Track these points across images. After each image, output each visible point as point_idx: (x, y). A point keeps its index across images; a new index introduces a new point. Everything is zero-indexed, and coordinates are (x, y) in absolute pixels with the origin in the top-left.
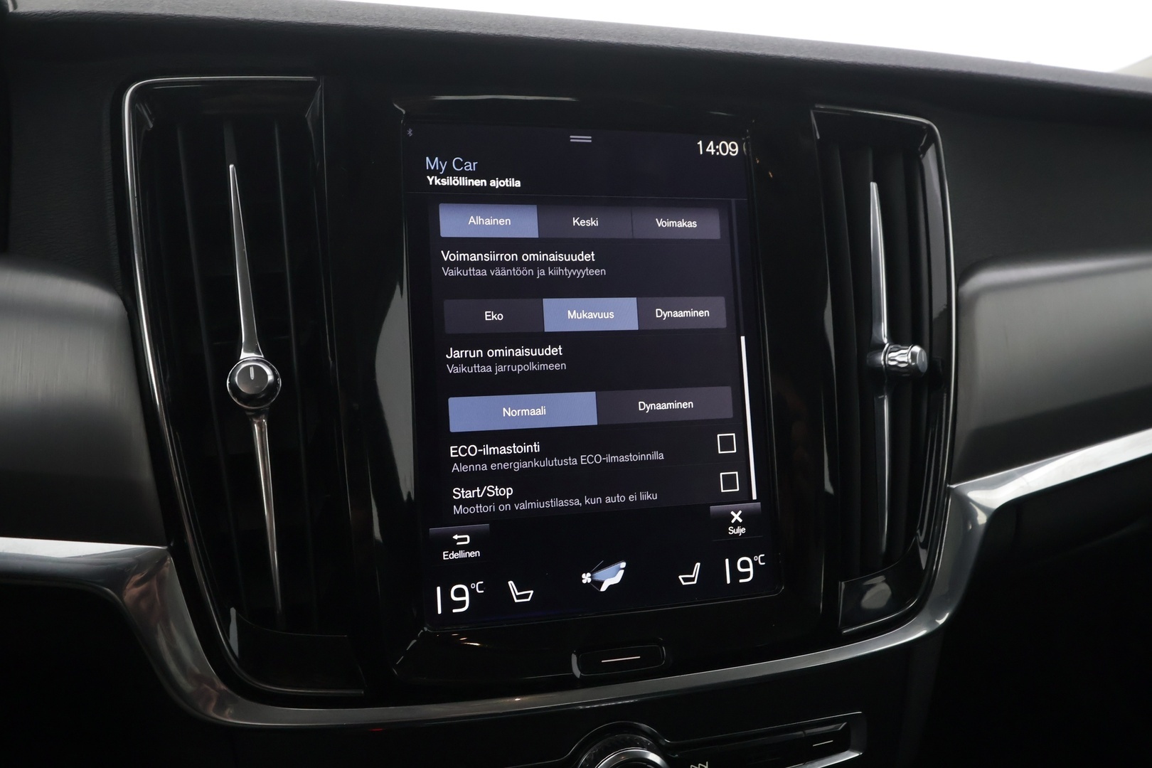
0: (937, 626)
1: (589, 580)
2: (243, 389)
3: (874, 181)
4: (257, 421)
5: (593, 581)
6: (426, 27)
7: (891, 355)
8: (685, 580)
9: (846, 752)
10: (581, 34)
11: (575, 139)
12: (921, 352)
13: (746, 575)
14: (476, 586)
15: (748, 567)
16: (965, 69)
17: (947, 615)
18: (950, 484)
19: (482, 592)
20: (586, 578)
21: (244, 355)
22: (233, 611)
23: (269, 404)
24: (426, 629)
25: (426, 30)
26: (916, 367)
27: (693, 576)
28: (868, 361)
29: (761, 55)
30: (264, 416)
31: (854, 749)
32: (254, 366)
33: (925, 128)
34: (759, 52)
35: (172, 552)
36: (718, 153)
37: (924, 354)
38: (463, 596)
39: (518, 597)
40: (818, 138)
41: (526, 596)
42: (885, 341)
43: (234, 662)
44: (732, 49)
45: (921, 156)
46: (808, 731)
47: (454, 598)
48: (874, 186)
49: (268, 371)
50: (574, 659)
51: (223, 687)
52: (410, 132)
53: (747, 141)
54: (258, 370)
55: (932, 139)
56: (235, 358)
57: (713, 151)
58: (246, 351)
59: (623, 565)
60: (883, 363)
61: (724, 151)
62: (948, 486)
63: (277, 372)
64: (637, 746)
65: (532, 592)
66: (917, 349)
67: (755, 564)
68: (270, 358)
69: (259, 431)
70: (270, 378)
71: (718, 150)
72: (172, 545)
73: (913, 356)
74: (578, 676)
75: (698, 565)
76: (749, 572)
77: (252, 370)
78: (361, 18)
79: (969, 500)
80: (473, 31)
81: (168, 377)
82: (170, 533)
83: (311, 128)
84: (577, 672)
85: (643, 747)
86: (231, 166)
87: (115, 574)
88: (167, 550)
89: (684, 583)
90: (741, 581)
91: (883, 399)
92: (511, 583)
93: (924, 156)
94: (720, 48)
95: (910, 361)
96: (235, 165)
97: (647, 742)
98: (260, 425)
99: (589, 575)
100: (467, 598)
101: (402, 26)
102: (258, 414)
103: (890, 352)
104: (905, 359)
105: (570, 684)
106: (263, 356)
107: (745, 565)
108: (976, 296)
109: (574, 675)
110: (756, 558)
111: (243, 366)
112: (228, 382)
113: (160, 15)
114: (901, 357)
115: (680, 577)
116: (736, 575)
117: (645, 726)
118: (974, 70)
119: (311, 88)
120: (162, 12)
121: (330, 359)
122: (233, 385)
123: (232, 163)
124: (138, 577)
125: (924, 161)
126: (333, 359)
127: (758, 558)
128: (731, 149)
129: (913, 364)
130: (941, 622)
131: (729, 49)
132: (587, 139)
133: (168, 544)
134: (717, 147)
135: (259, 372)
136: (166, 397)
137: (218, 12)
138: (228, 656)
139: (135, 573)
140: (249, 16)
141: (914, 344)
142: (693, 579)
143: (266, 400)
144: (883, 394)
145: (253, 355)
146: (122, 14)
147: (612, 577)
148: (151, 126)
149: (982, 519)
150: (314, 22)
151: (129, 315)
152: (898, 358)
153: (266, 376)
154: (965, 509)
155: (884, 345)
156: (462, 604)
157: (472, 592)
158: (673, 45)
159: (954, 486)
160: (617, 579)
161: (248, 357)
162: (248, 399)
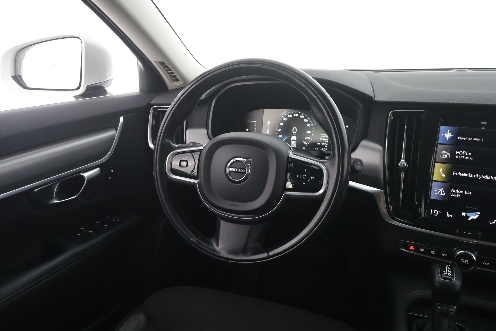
2: (401, 166)
5: (466, 216)
8: (491, 223)
11: (482, 123)
14: (440, 211)
19: (441, 213)
21: (402, 160)
22: (392, 203)
30: (404, 172)
35: (384, 191)
38: (436, 213)
39: (448, 216)
41: (451, 216)
43: (391, 212)
47: (435, 213)
49: (405, 164)
50: (458, 230)
51: (389, 216)
52: (443, 121)
54: (403, 163)
56: (400, 161)
63: (407, 164)
64: (469, 252)
65: (452, 216)
70: (405, 165)
74: (458, 234)
81: (388, 163)
82: (384, 189)
86: (406, 126)
92: (447, 213)
97: (475, 254)
98: (403, 174)
100: (437, 213)
102: (402, 171)
112: (399, 165)
115: (490, 222)
132: (485, 123)
138: (390, 210)
142: (493, 223)
143: (404, 169)
145: (404, 161)
148: (393, 119)
151: (384, 150)
156: (436, 214)
157: (439, 212)
160: (475, 218)
161: (403, 161)
162: (401, 168)
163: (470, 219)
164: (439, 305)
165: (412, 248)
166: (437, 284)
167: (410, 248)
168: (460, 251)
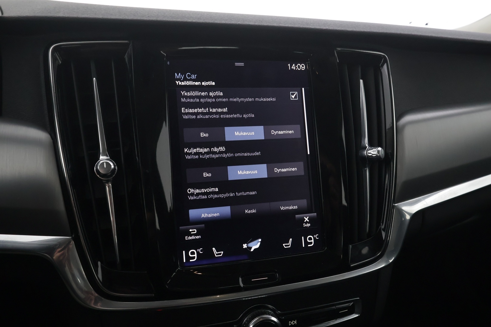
0: (389, 263)
1: (246, 247)
2: (101, 171)
3: (361, 79)
4: (108, 185)
5: (248, 247)
6: (174, 20)
7: (369, 151)
8: (286, 246)
9: (353, 315)
10: (239, 21)
11: (237, 64)
12: (381, 150)
14: (199, 250)
15: (311, 240)
16: (399, 32)
17: (393, 258)
18: (394, 204)
19: (202, 252)
20: (245, 246)
21: (101, 157)
22: (99, 263)
23: (112, 178)
24: (179, 268)
25: (174, 21)
26: (380, 155)
27: (289, 244)
28: (360, 154)
29: (314, 28)
30: (110, 183)
31: (356, 313)
32: (106, 162)
33: (382, 56)
34: (313, 27)
35: (73, 239)
36: (296, 69)
37: (383, 150)
38: (194, 254)
39: (217, 254)
40: (338, 62)
41: (220, 254)
42: (367, 145)
43: (100, 284)
44: (301, 26)
45: (381, 68)
46: (337, 307)
47: (191, 256)
48: (361, 81)
49: (112, 164)
50: (240, 279)
51: (96, 295)
52: (168, 63)
53: (308, 64)
54: (107, 163)
55: (385, 61)
56: (98, 159)
57: (294, 68)
58: (102, 156)
59: (260, 240)
60: (366, 154)
61: (299, 68)
62: (393, 204)
63: (115, 163)
64: (267, 314)
65: (222, 252)
66: (380, 149)
67: (314, 238)
68: (112, 158)
69: (108, 188)
70: (113, 167)
71: (296, 68)
72: (73, 236)
73: (378, 151)
74: (242, 287)
75: (291, 239)
76: (312, 242)
77: (105, 164)
78: (147, 16)
79: (403, 210)
80: (194, 21)
81: (70, 166)
82: (72, 231)
83: (127, 62)
84: (242, 285)
85: (269, 315)
86: (94, 79)
87: (50, 249)
88: (71, 238)
89: (285, 247)
90: (309, 246)
91: (367, 169)
92: (214, 249)
93: (382, 69)
94: (297, 26)
95: (377, 154)
96: (96, 78)
97: (271, 313)
98: (109, 187)
99: (246, 244)
100: (196, 255)
101: (164, 19)
102: (107, 182)
103: (369, 150)
104: (375, 153)
105: (239, 289)
106: (109, 158)
107: (310, 239)
108: (404, 126)
109: (240, 286)
111: (101, 162)
112: (95, 169)
113: (63, 17)
114: (373, 152)
115: (284, 245)
116: (307, 243)
117: (270, 306)
118: (402, 32)
119: (127, 45)
120: (64, 16)
121: (137, 158)
122: (97, 170)
123: (94, 77)
124: (59, 249)
125: (382, 70)
126: (139, 158)
127: (316, 236)
128: (302, 67)
129: (378, 155)
130: (391, 261)
131: (300, 26)
132: (242, 64)
133: (72, 236)
134: (296, 66)
135: (108, 164)
136: (69, 175)
137: (88, 15)
138: (97, 281)
139: (58, 248)
140: (100, 16)
141: (379, 146)
142: (289, 245)
143: (111, 175)
144: (366, 167)
145: (105, 157)
146: (47, 17)
147: (255, 245)
148: (60, 62)
149: (408, 217)
150: (128, 18)
151: (53, 142)
152: (372, 153)
153: (111, 166)
154: (401, 213)
155: (367, 147)
156: (194, 258)
157: (198, 253)
158: (277, 25)
159: (396, 205)
160: (258, 246)
161: (103, 158)
162: (104, 176)
163: (252, 250)
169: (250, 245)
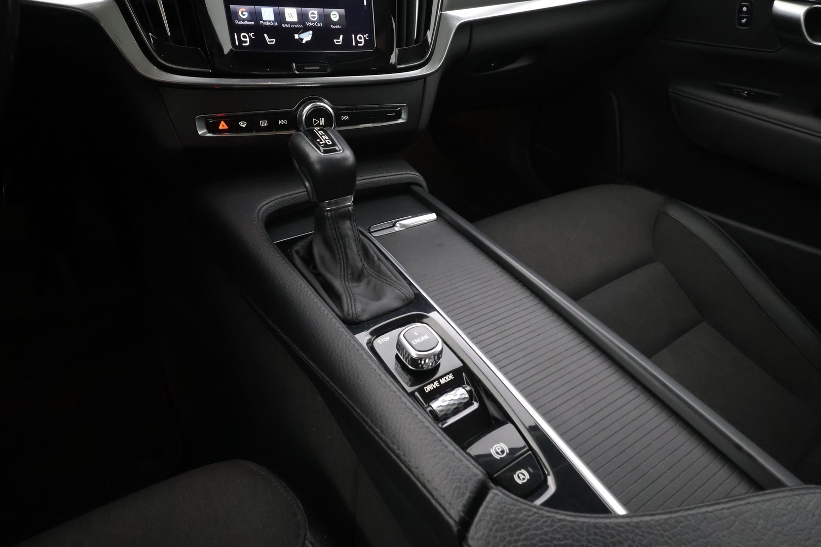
8: (337, 42)
9: (400, 119)
13: (361, 43)
14: (251, 35)
15: (362, 39)
18: (442, 12)
19: (254, 37)
20: (296, 36)
22: (150, 32)
27: (339, 41)
31: (403, 118)
38: (246, 37)
39: (269, 42)
41: (273, 41)
47: (243, 39)
50: (294, 66)
64: (321, 102)
65: (274, 40)
67: (365, 38)
74: (296, 73)
75: (342, 36)
76: (362, 41)
84: (296, 71)
85: (323, 103)
90: (359, 45)
92: (265, 35)
99: (297, 35)
100: (248, 39)
105: (293, 76)
107: (360, 38)
110: (365, 36)
115: (335, 40)
116: (357, 42)
130: (437, 68)
142: (340, 42)
154: (445, 20)
156: (246, 41)
157: (250, 37)
163: (304, 42)
164: (329, 205)
165: (223, 126)
166: (317, 167)
167: (221, 127)
168: (305, 106)
169: (302, 36)
